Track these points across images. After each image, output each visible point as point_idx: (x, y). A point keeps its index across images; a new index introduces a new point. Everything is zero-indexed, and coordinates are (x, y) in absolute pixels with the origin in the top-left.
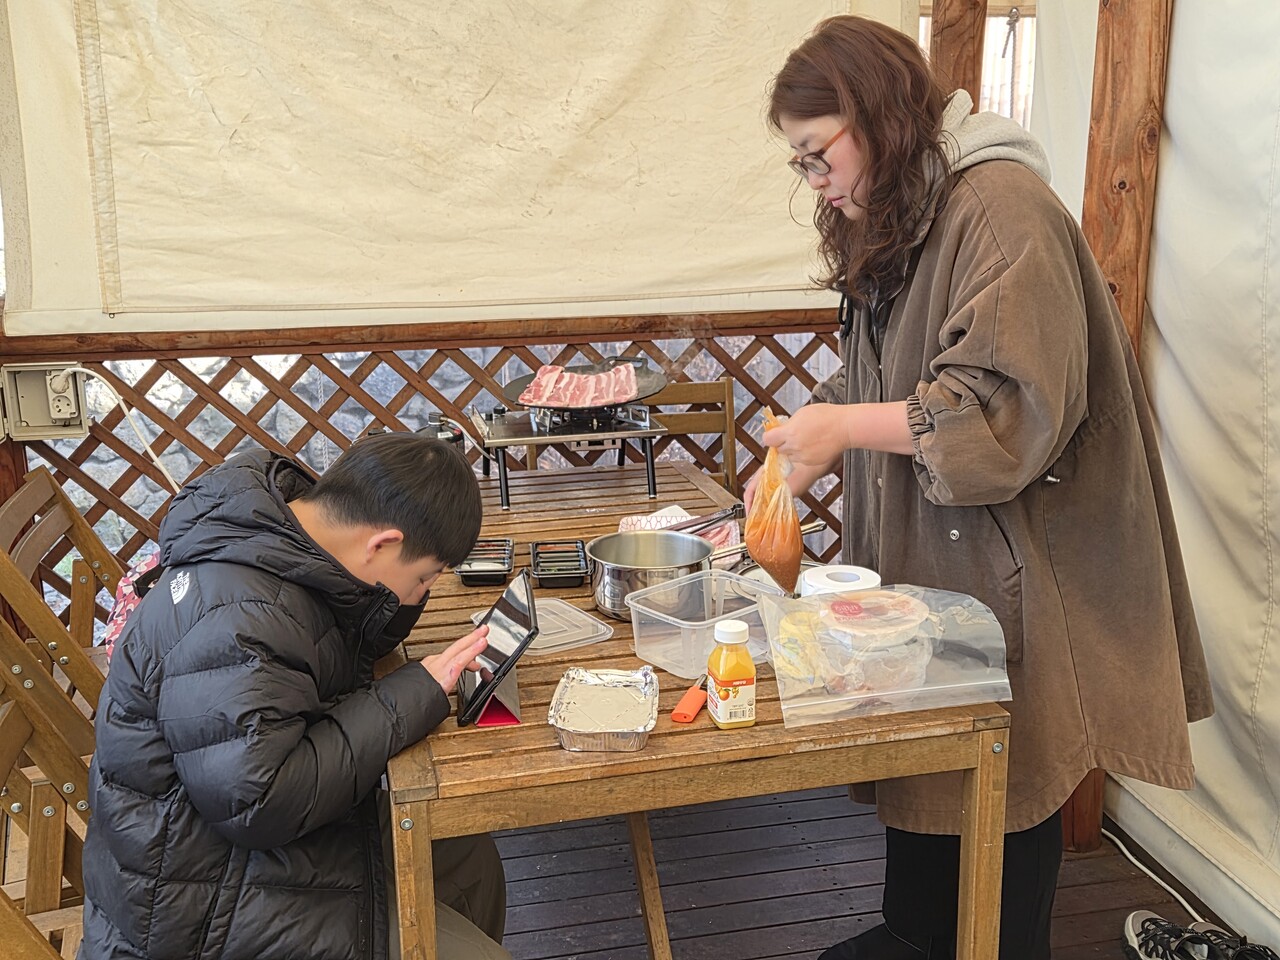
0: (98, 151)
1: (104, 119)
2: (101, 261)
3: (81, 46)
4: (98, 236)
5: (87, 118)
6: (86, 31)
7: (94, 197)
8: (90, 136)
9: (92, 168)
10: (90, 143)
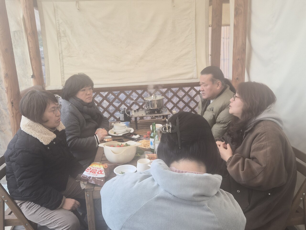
0: (61, 58)
1: (62, 53)
2: (61, 77)
3: (58, 40)
4: (61, 73)
5: (59, 53)
6: (59, 38)
7: (60, 66)
8: (60, 56)
9: (60, 61)
10: (60, 57)
